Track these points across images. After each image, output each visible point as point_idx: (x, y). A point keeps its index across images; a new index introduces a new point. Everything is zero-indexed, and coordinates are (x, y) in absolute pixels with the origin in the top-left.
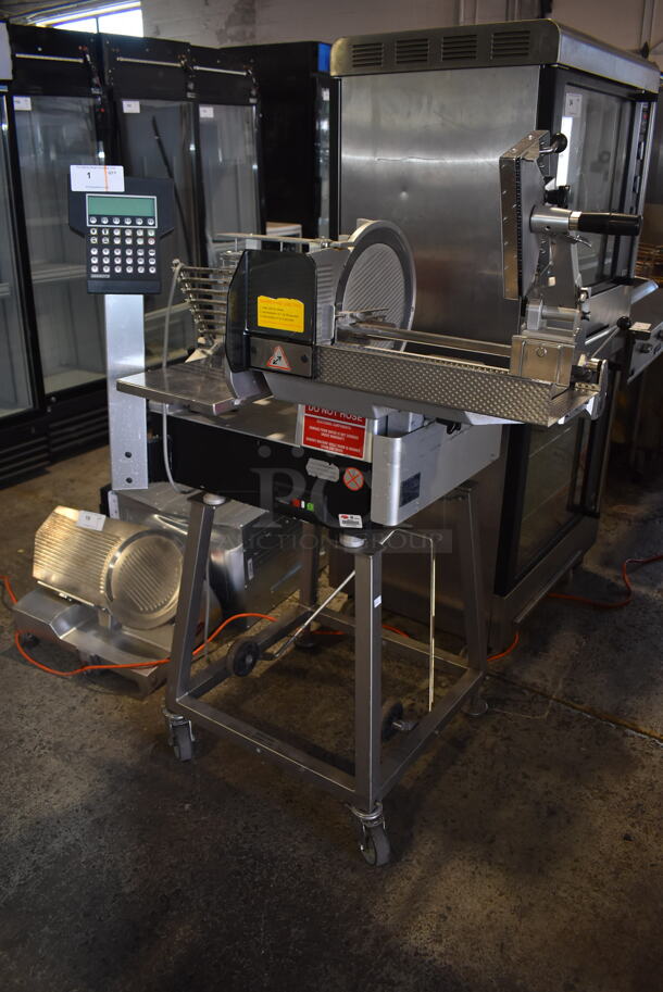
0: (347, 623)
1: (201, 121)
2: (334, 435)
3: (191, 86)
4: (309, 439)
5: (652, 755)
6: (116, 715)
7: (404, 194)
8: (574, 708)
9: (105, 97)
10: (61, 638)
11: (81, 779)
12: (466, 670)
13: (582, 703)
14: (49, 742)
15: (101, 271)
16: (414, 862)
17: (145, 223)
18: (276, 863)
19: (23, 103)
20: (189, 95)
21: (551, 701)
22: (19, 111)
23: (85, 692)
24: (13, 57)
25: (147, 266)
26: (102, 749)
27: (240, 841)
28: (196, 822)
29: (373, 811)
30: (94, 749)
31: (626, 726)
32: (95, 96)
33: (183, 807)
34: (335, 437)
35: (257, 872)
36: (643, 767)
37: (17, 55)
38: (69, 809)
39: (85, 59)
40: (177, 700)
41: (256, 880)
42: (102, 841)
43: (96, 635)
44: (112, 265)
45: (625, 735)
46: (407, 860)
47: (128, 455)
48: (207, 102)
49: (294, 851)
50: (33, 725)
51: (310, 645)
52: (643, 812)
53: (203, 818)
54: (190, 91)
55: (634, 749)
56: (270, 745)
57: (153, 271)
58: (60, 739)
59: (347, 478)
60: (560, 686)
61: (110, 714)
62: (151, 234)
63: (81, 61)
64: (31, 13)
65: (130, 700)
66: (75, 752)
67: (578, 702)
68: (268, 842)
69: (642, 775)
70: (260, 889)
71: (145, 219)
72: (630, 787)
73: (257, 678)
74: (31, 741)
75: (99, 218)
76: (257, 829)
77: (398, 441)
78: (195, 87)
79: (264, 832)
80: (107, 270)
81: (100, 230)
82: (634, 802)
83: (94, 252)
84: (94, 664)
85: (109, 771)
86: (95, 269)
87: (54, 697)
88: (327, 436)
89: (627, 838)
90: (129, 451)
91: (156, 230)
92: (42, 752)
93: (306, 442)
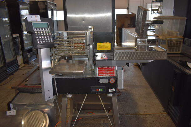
2: (107, 72)
7: (83, 22)
17: (47, 29)
57: (52, 41)
59: (110, 81)
75: (36, 28)
80: (41, 42)
81: (37, 32)
86: (38, 42)
88: (105, 73)
91: (50, 31)
93: (99, 75)
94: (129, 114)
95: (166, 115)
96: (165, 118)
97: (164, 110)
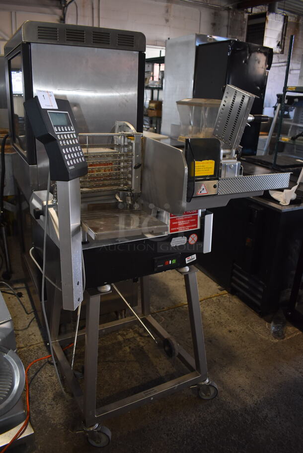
2: (185, 222)
4: (173, 229)
7: (75, 108)
15: (71, 165)
17: (71, 130)
25: (81, 157)
44: (72, 159)
47: (78, 283)
59: (190, 240)
62: (75, 136)
75: (57, 127)
81: (60, 136)
83: (64, 151)
88: (181, 224)
89: (230, 331)
90: (78, 280)
93: (171, 231)
94: (163, 308)
95: (228, 296)
96: (230, 302)
97: (219, 287)
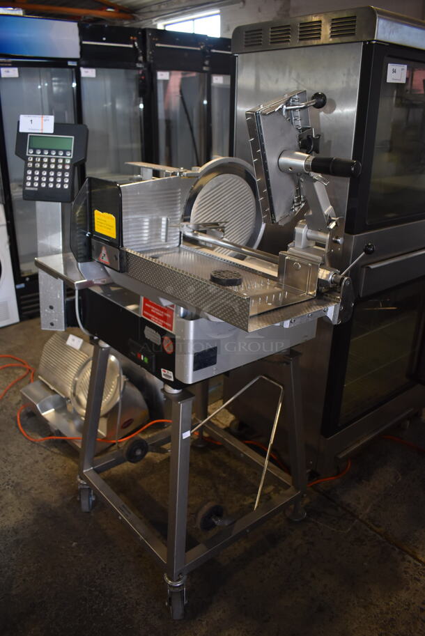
0: (221, 436)
1: (212, 84)
2: (158, 312)
3: (207, 63)
4: (146, 312)
5: (419, 580)
6: (60, 471)
8: (371, 528)
9: (145, 69)
10: (43, 414)
11: (21, 511)
12: (290, 487)
13: (379, 526)
14: (13, 482)
15: (32, 186)
16: (204, 623)
17: (64, 155)
18: (112, 599)
19: (88, 73)
20: (205, 68)
21: (356, 521)
22: (85, 78)
23: (48, 452)
24: (81, 44)
25: (62, 183)
26: (41, 493)
27: (97, 577)
28: (75, 557)
29: (178, 580)
30: (37, 492)
31: (408, 553)
32: (139, 69)
33: (72, 543)
34: (158, 314)
35: (97, 602)
36: (408, 589)
37: (84, 42)
38: (5, 529)
39: (134, 45)
40: (84, 471)
41: (94, 607)
42: (14, 555)
43: (64, 417)
44: (40, 182)
45: (404, 559)
46: (199, 620)
47: (51, 308)
48: (219, 73)
49: (126, 593)
50: (9, 468)
51: (200, 446)
52: (393, 626)
53: (81, 555)
54: (206, 66)
55: (406, 572)
56: (127, 516)
57: (66, 187)
58: (19, 481)
59: (165, 344)
60: (368, 510)
61: (56, 470)
62: (68, 161)
63: (131, 46)
64: (155, 17)
65: (73, 463)
66: (25, 492)
67: (376, 526)
68: (113, 582)
69: (404, 595)
70: (94, 614)
71: (65, 152)
72: (391, 603)
73: (156, 464)
74: (4, 478)
75: (35, 150)
76: (110, 571)
77: (192, 322)
78: (210, 63)
79: (114, 574)
80: (36, 185)
81: (34, 158)
82: (389, 616)
83: (30, 172)
84: (57, 435)
85: (39, 509)
86: (29, 184)
87: (29, 452)
88: (154, 311)
90: (52, 305)
91: (71, 160)
92: (7, 487)
